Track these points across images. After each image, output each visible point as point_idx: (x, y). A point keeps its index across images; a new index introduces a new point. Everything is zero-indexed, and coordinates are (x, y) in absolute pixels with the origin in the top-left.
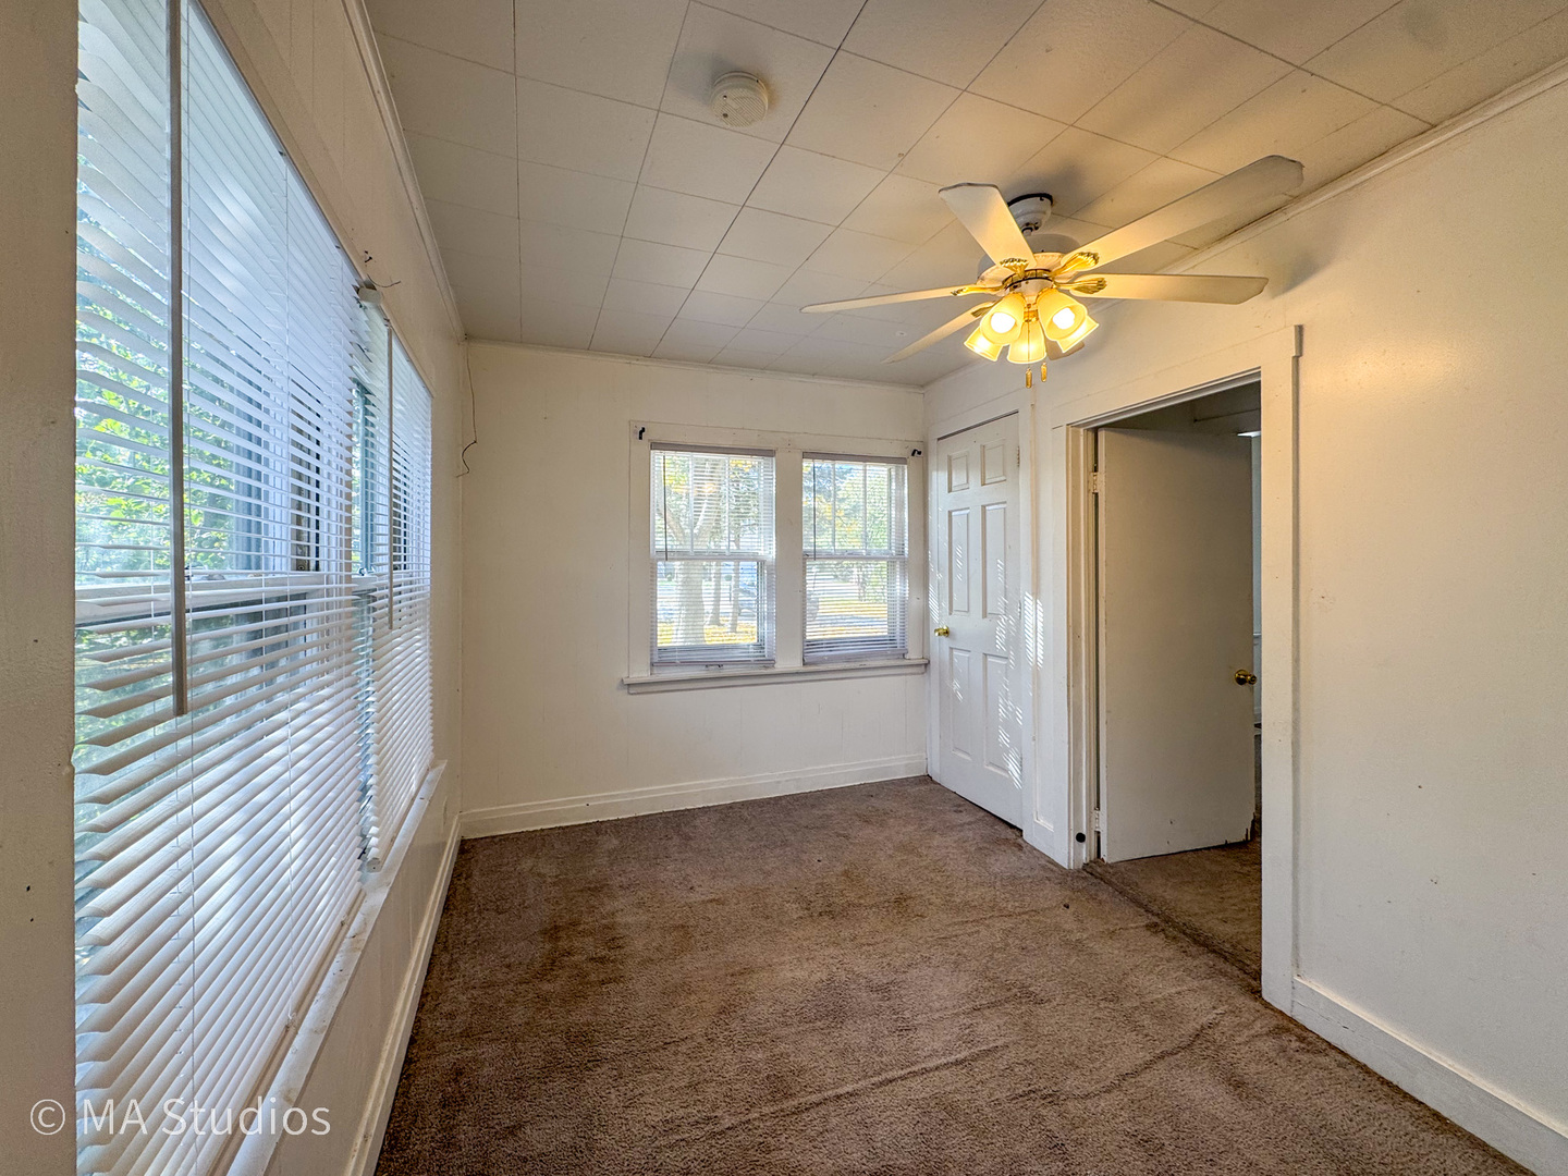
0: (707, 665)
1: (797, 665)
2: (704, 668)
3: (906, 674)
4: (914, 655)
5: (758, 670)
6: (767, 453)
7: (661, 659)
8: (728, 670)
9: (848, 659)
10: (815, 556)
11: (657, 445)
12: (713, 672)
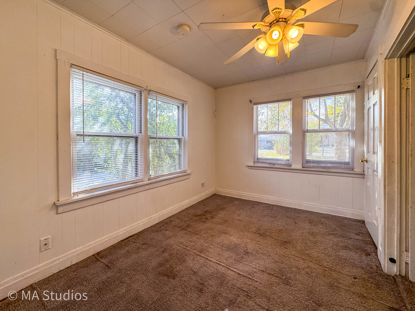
0: (270, 164)
1: (300, 167)
2: (269, 164)
3: (353, 177)
4: (357, 170)
5: (287, 167)
6: (290, 100)
7: (258, 160)
8: (276, 166)
9: (324, 168)
10: (308, 131)
11: (256, 104)
12: (272, 166)
